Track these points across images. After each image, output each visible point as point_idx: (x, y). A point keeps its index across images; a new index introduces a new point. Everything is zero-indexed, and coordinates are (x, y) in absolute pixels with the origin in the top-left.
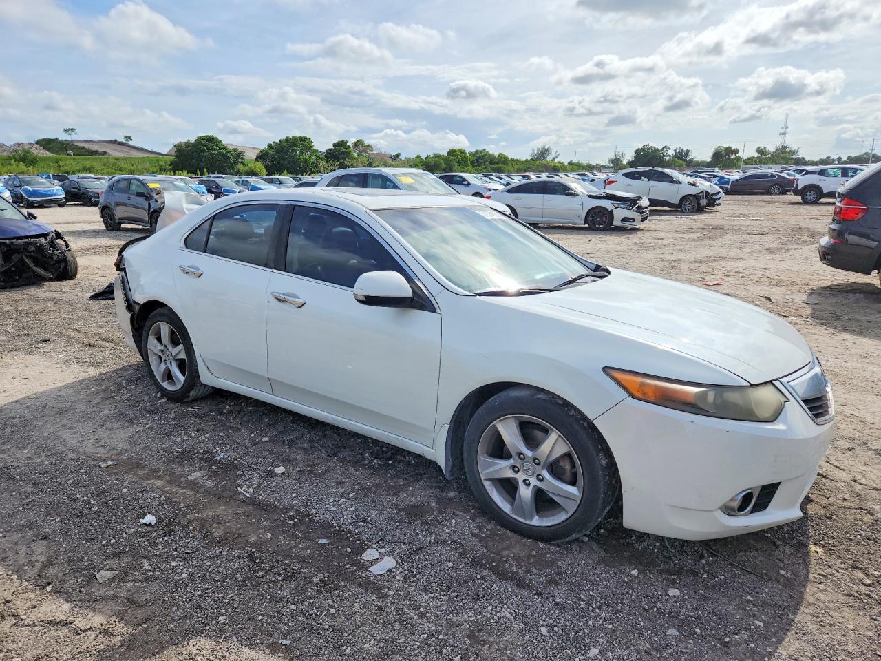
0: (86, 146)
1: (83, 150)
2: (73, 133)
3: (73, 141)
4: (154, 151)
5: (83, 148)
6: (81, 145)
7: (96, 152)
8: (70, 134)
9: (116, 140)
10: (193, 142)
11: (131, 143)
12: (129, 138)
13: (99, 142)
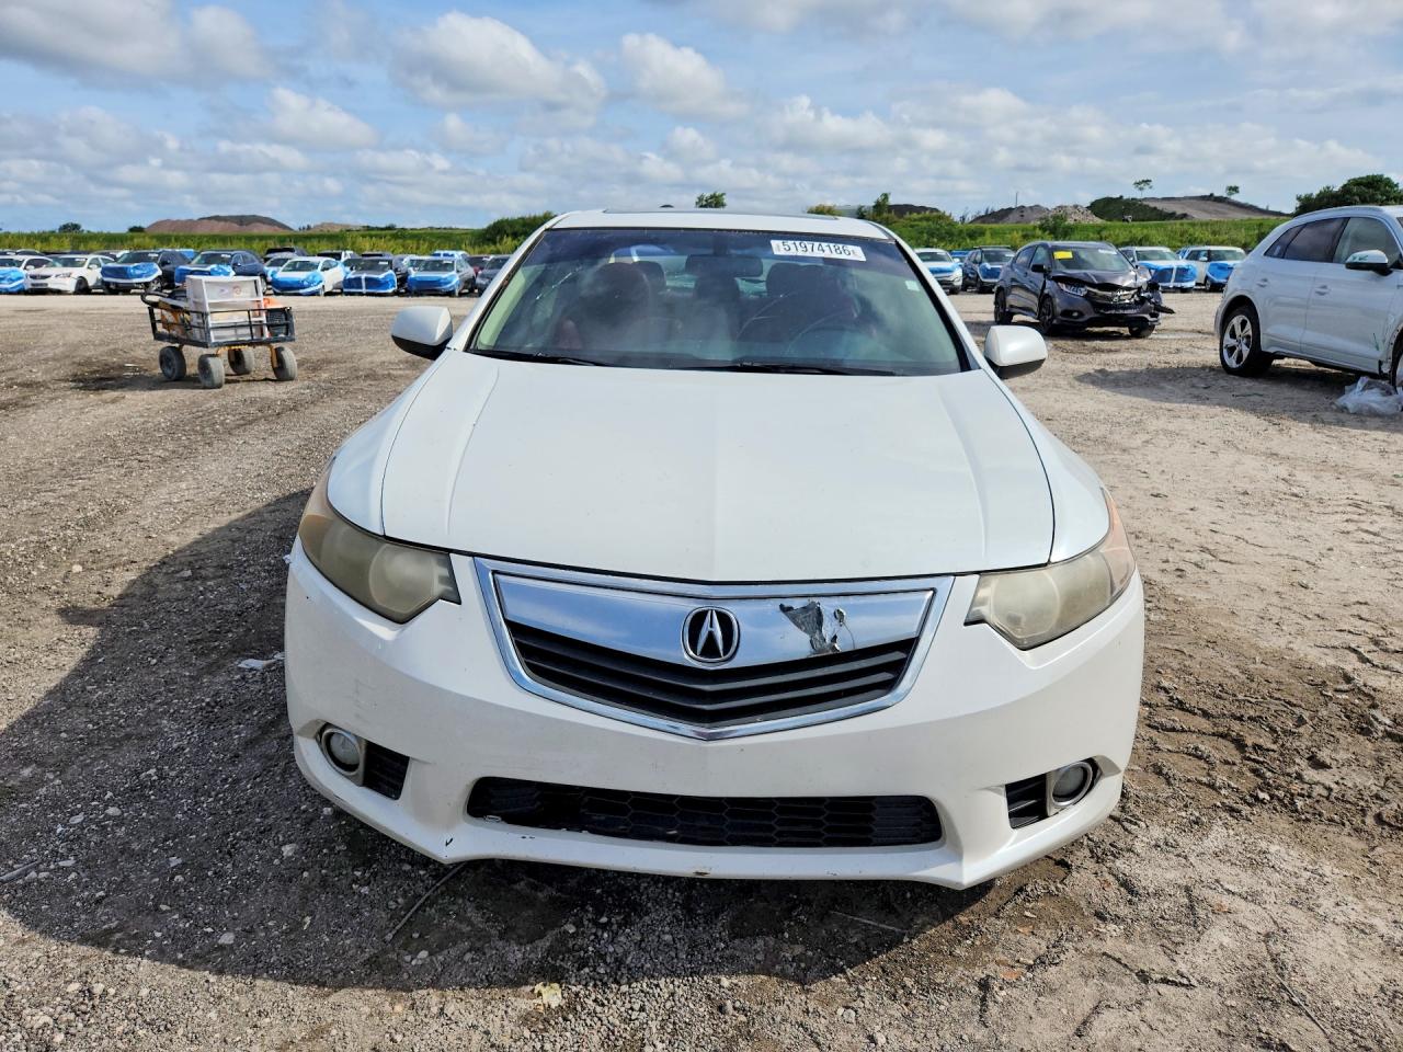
0: (1159, 206)
1: (1154, 213)
2: (1147, 187)
3: (1145, 199)
4: (1270, 209)
5: (1155, 208)
6: (1152, 205)
7: (1172, 216)
8: (1141, 189)
9: (1212, 195)
10: (1336, 189)
11: (1235, 197)
12: (1235, 189)
13: (1185, 198)
